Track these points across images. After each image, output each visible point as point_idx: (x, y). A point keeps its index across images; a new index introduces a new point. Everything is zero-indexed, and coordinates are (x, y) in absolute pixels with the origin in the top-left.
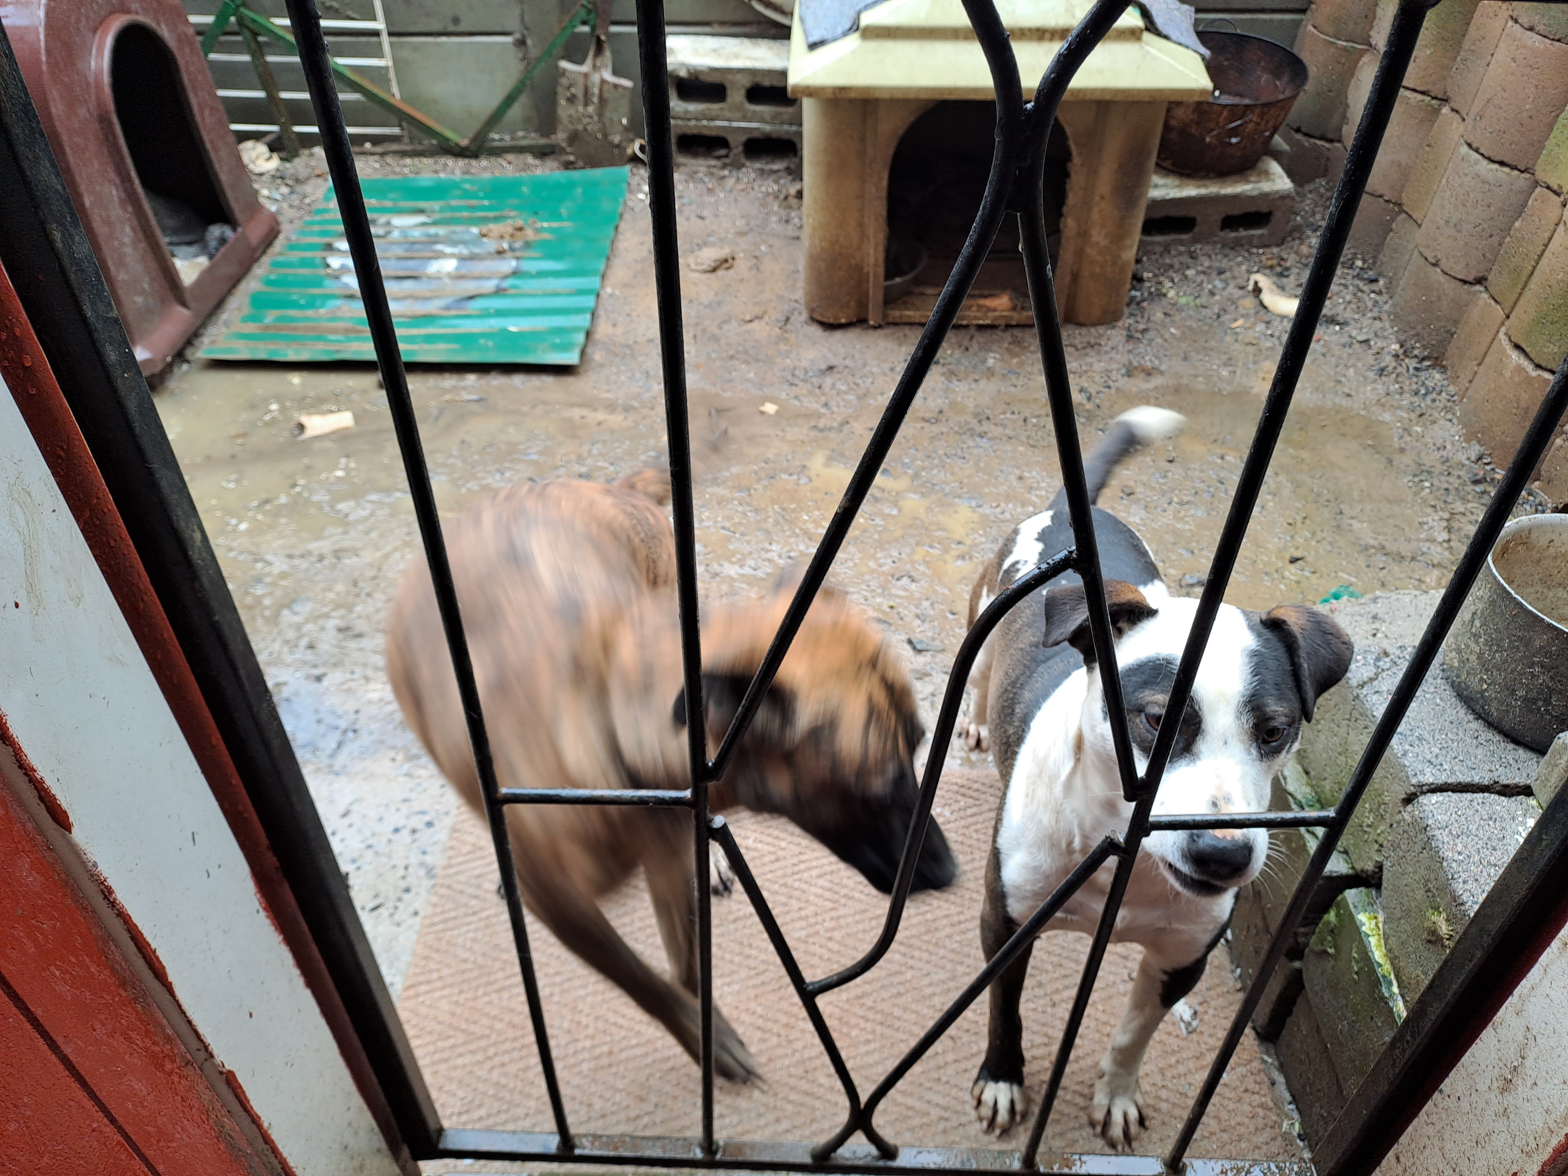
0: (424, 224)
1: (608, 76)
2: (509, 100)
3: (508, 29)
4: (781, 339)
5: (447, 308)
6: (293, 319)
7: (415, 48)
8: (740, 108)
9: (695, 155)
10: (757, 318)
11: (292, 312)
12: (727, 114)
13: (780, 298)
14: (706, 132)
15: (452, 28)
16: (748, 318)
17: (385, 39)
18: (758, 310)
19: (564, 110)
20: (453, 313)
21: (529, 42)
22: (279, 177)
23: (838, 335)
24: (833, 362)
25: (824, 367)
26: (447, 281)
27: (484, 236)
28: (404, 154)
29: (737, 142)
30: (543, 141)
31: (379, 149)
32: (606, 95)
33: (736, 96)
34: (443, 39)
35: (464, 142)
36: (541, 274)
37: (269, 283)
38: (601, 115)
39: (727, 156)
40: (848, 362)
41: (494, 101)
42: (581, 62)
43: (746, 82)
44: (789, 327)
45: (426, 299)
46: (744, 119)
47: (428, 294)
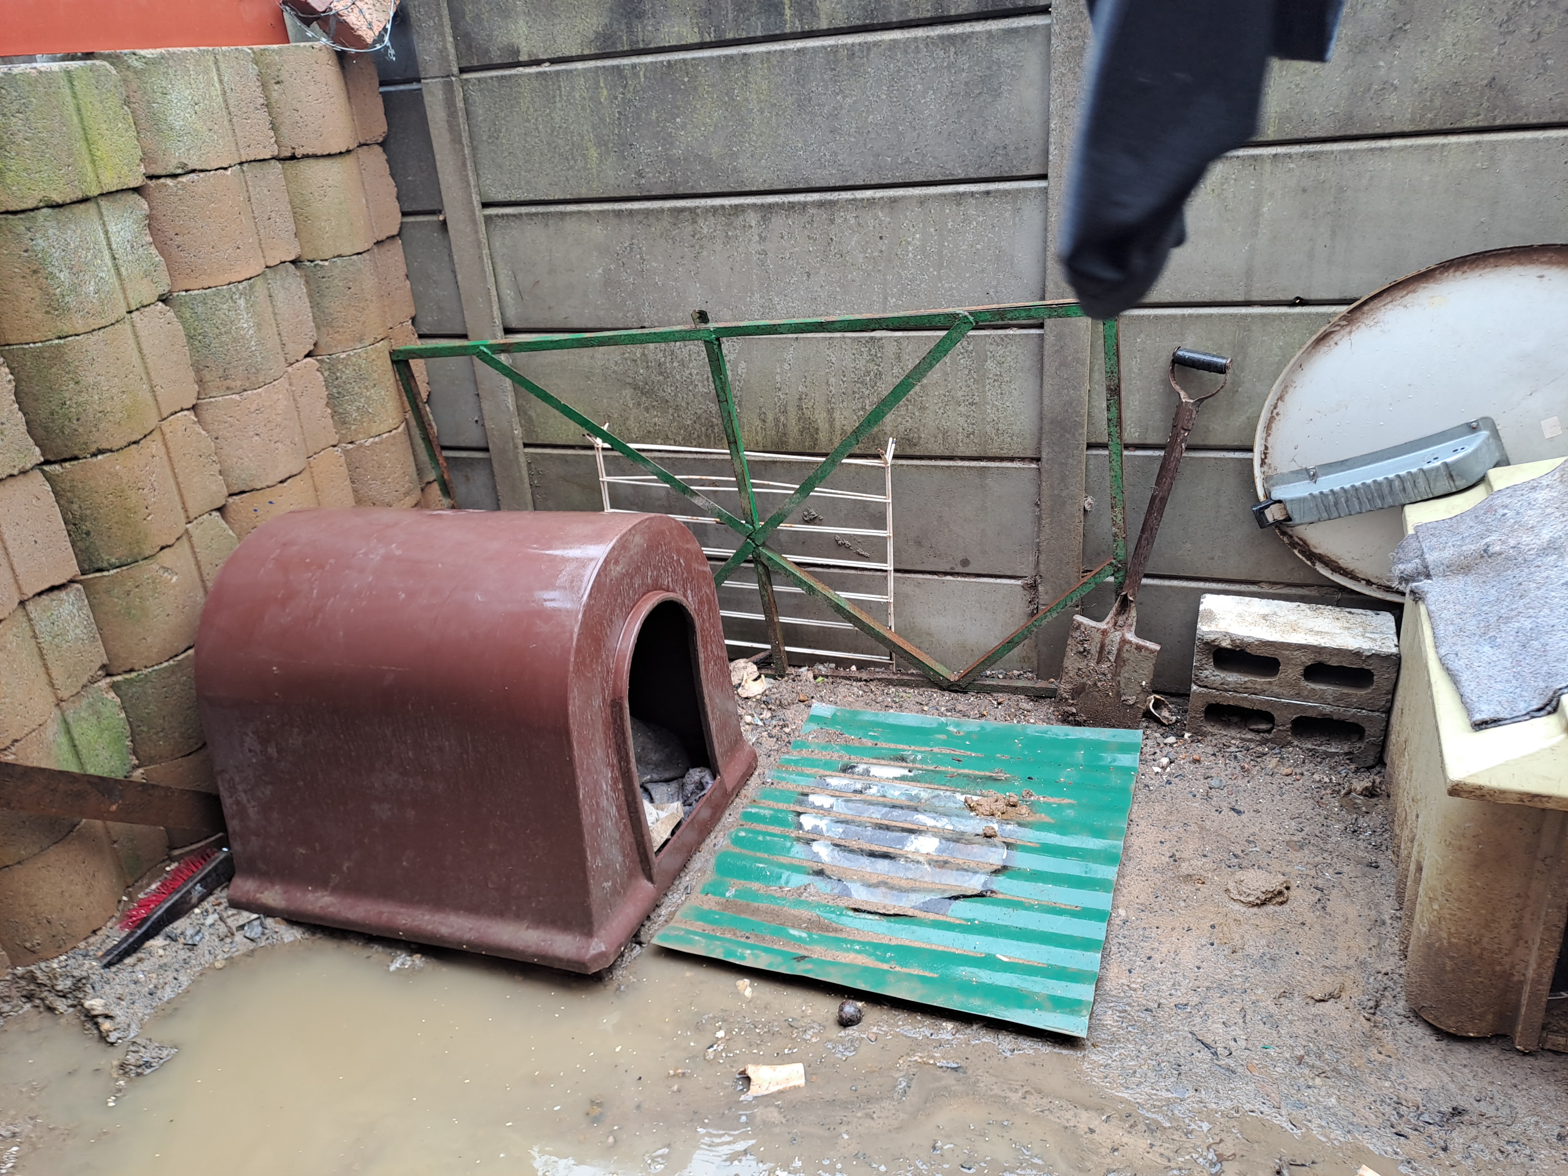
0: (903, 778)
1: (1131, 636)
2: (1010, 644)
3: (1018, 574)
4: (1368, 1040)
5: (926, 907)
6: (755, 895)
7: (919, 584)
8: (1294, 685)
9: (1227, 724)
10: (1331, 996)
11: (755, 886)
12: (1276, 690)
13: (1363, 964)
14: (1246, 705)
15: (959, 569)
16: (1318, 996)
17: (891, 576)
18: (1330, 983)
19: (1071, 662)
20: (931, 916)
21: (1040, 588)
22: (764, 701)
23: (1462, 1052)
24: (1462, 1102)
25: (1446, 1108)
26: (927, 866)
27: (972, 809)
28: (889, 682)
29: (1284, 719)
30: (1041, 684)
31: (864, 675)
32: (1125, 655)
33: (1291, 672)
34: (949, 578)
35: (953, 677)
36: (1036, 876)
37: (738, 841)
38: (1116, 674)
39: (1269, 731)
40: (1483, 1107)
41: (993, 641)
42: (1099, 619)
43: (1308, 660)
44: (1378, 1018)
45: (901, 890)
46: (1298, 695)
47: (903, 883)
